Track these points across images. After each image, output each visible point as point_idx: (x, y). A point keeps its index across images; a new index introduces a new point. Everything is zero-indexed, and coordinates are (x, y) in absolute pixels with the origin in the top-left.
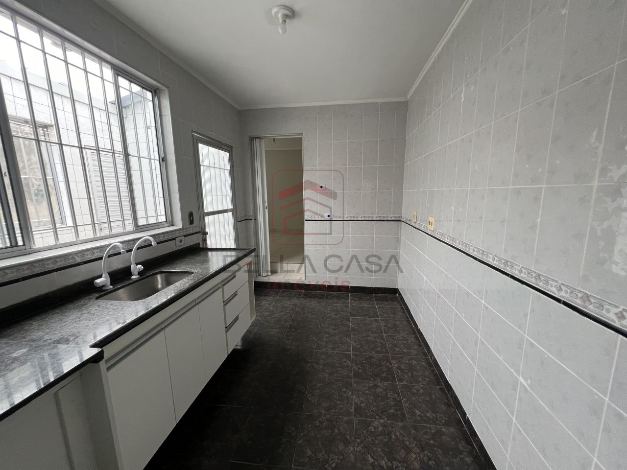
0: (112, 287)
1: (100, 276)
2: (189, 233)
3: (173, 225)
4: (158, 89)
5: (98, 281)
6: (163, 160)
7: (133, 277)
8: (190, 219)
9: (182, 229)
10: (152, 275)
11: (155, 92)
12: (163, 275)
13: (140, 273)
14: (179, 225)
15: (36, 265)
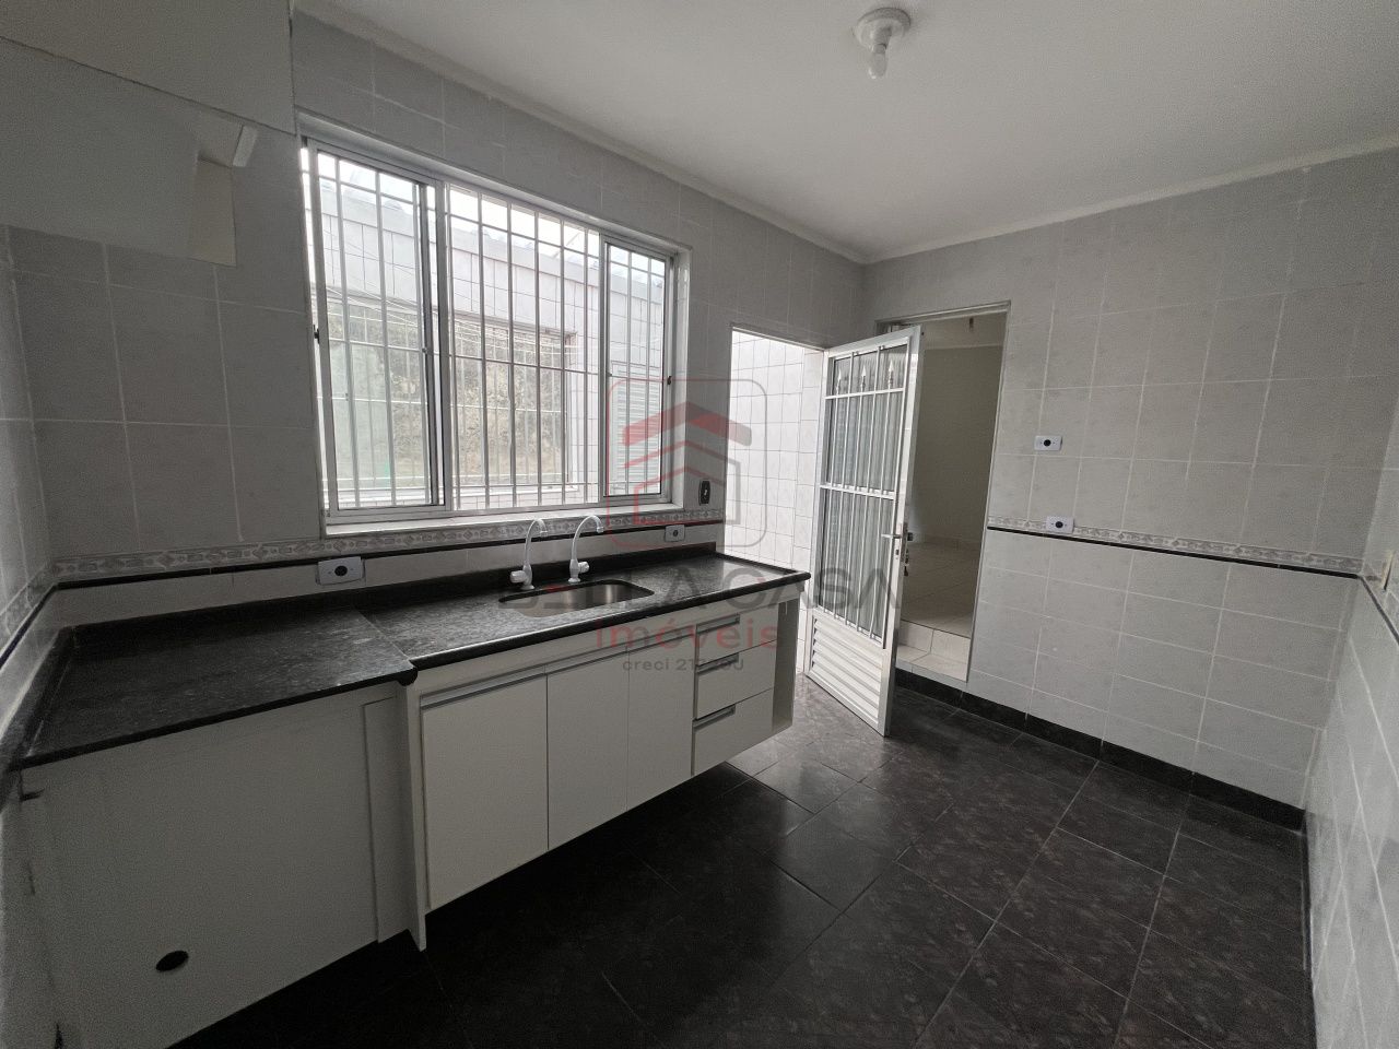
0: (532, 587)
1: (520, 568)
2: (695, 519)
3: (671, 502)
4: (677, 254)
5: (514, 574)
6: (669, 383)
7: (571, 580)
8: (702, 495)
9: (683, 511)
10: (598, 583)
11: (672, 259)
12: (616, 586)
13: (581, 575)
14: (679, 505)
15: (446, 533)
